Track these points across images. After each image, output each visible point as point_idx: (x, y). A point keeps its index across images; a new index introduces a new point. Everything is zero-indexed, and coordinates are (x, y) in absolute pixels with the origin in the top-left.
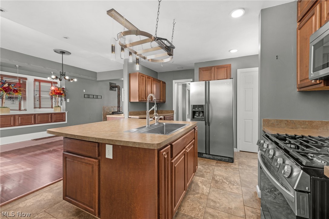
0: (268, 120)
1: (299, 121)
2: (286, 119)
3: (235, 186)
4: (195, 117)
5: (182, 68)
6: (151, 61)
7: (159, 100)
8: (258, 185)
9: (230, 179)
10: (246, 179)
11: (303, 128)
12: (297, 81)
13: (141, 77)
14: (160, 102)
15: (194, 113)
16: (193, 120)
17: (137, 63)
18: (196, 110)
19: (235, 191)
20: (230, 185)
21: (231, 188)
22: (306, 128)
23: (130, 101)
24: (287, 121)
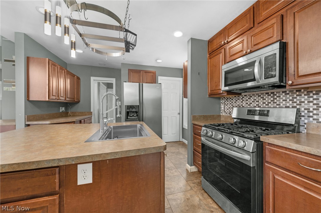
0: (195, 116)
1: (209, 116)
2: (203, 115)
3: (173, 171)
4: (129, 117)
5: (105, 64)
6: (95, 51)
7: (74, 99)
8: (188, 163)
9: (167, 166)
10: (177, 163)
11: (210, 120)
12: (209, 91)
13: (53, 66)
14: (74, 102)
15: (128, 113)
16: (127, 121)
17: (72, 48)
18: (130, 110)
19: (176, 174)
20: (170, 171)
21: (172, 173)
22: (211, 119)
23: (28, 100)
24: (203, 116)
